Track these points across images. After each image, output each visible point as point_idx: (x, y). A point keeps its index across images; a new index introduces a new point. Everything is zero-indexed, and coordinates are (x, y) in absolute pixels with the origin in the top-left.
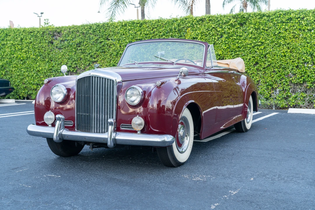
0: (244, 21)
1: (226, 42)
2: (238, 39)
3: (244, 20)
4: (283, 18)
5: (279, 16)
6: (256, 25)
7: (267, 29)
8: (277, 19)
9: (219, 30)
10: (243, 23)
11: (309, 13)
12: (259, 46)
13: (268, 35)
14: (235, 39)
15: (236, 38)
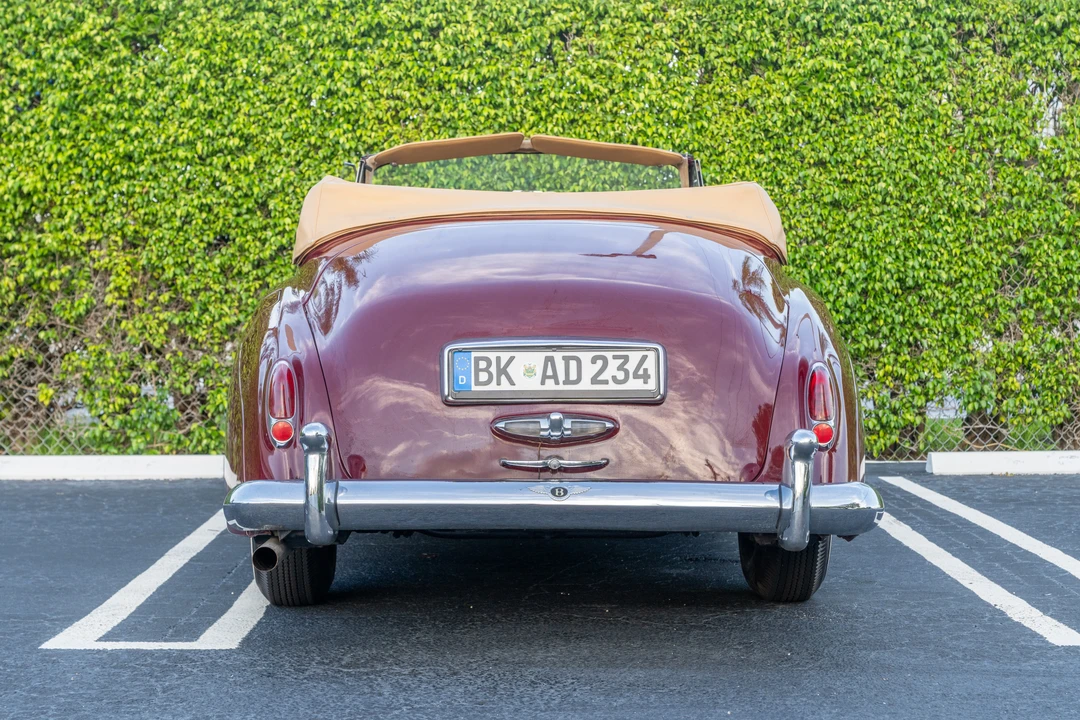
0: (152, 30)
1: (64, 131)
2: (126, 115)
3: (150, 22)
4: (343, 23)
5: (323, 12)
6: (213, 52)
7: (266, 70)
8: (314, 26)
9: (20, 64)
10: (145, 38)
11: (461, 8)
12: (231, 152)
13: (273, 101)
14: (107, 115)
15: (113, 113)
